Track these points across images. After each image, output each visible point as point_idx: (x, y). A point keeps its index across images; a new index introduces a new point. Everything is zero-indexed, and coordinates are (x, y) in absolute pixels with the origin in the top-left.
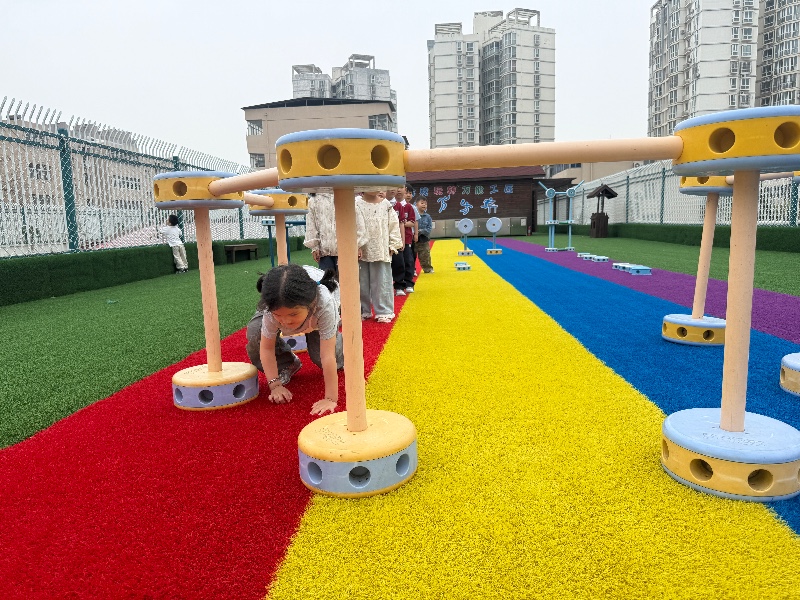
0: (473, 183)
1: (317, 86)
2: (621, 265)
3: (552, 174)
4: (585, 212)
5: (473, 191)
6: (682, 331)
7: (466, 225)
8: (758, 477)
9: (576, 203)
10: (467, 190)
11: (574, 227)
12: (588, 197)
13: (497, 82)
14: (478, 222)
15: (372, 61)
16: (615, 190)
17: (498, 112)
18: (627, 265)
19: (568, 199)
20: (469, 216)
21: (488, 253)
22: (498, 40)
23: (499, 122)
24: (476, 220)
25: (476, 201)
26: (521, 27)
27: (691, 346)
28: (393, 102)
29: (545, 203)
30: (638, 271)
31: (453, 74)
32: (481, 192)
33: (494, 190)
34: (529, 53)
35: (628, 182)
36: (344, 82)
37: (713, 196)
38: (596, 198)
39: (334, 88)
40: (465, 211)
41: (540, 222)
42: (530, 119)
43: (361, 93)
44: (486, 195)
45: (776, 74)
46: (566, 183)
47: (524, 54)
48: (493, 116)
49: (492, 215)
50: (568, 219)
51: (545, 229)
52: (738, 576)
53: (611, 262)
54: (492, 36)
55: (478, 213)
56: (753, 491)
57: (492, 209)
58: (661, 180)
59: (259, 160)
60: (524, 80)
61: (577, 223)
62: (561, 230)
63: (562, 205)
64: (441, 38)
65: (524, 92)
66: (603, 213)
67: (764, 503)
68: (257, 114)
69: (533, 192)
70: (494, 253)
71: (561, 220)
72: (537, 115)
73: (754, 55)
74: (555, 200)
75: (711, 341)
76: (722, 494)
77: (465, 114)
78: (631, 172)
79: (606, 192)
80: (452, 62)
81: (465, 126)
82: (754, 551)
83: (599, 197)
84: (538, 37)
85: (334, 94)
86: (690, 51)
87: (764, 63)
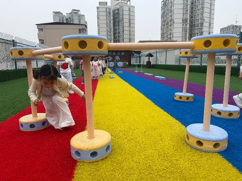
0: (112, 51)
2: (157, 77)
5: (112, 53)
7: (112, 64)
9: (142, 58)
15: (79, 12)
18: (159, 77)
23: (119, 33)
26: (125, 5)
28: (86, 25)
29: (133, 58)
30: (162, 79)
33: (119, 54)
34: (127, 13)
35: (156, 52)
40: (110, 59)
41: (132, 63)
42: (128, 33)
43: (76, 22)
44: (116, 55)
46: (139, 53)
49: (118, 61)
50: (140, 63)
51: (134, 66)
53: (154, 76)
57: (118, 59)
59: (42, 41)
60: (126, 21)
61: (142, 64)
62: (139, 66)
63: (138, 59)
65: (126, 25)
66: (149, 61)
68: (41, 27)
69: (130, 55)
70: (120, 73)
71: (138, 63)
73: (188, 18)
77: (109, 30)
80: (104, 14)
81: (109, 33)
84: (130, 8)
85: (67, 22)
86: (172, 15)
87: (191, 20)
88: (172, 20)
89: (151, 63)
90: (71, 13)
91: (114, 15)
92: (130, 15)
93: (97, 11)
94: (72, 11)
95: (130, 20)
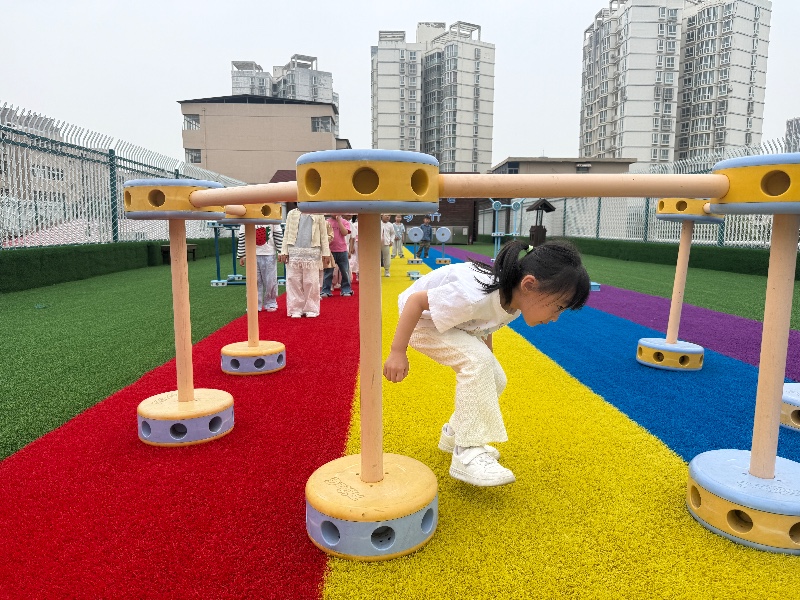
1: (257, 84)
4: (524, 225)
7: (416, 233)
12: (527, 210)
13: (439, 92)
16: (553, 204)
17: (439, 122)
22: (440, 51)
26: (463, 40)
28: (336, 105)
29: (485, 213)
31: (396, 82)
34: (470, 66)
36: (285, 82)
38: (535, 212)
39: (275, 87)
43: (303, 93)
47: (465, 65)
48: (434, 126)
54: (436, 45)
61: (517, 235)
63: (501, 216)
64: (384, 45)
66: (541, 226)
72: (476, 126)
77: (406, 121)
79: (545, 206)
81: (407, 133)
83: (537, 210)
86: (619, 75)
87: (684, 90)
88: (619, 92)
89: (545, 231)
90: (287, 67)
91: (426, 74)
92: (477, 74)
93: (372, 61)
95: (477, 90)
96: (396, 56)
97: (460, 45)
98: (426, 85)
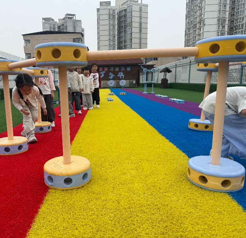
0: (115, 66)
1: (52, 27)
2: (173, 99)
3: (146, 63)
4: (159, 78)
5: (114, 69)
6: (196, 125)
7: (112, 83)
8: (225, 183)
9: (155, 75)
10: (112, 69)
11: (154, 84)
12: (160, 72)
13: (125, 26)
14: (116, 81)
15: (74, 16)
16: (171, 70)
17: (125, 38)
18: (175, 99)
19: (152, 73)
20: (113, 79)
21: (120, 94)
22: (125, 9)
23: (125, 41)
24: (115, 81)
25: (116, 73)
26: (135, 3)
27: (200, 131)
28: (83, 33)
29: (143, 74)
30: (179, 102)
31: (107, 22)
32: (118, 70)
33: (123, 69)
34: (138, 14)
35: (176, 66)
36: (63, 25)
37: (210, 72)
38: (163, 72)
39: (59, 27)
40: (111, 77)
41: (141, 82)
42: (137, 41)
43: (70, 29)
44: (120, 71)
45: (236, 23)
46: (152, 67)
47: (136, 14)
48: (123, 39)
49: (122, 79)
50: (152, 81)
51: (143, 85)
52: (216, 221)
53: (169, 98)
54: (123, 7)
55: (116, 78)
56: (223, 188)
57: (122, 77)
58: (189, 66)
59: (29, 56)
60: (135, 25)
61: (155, 82)
62: (149, 85)
63: (150, 75)
64: (102, 7)
65: (135, 30)
66: (166, 79)
67: (227, 193)
68: (28, 37)
69: (139, 70)
70: (122, 94)
71: (149, 81)
72: (140, 39)
73: (227, 16)
74: (147, 73)
75: (207, 130)
76: (211, 189)
77: (111, 38)
78: (177, 62)
79: (167, 70)
80: (107, 17)
81: (112, 43)
82: (223, 211)
83: (164, 72)
84: (141, 7)
85: (59, 30)
86: (202, 14)
87: (231, 19)
88: (202, 21)
89: (168, 80)
90: (64, 19)
91: (119, 18)
92: (141, 17)
93: (97, 14)
94: (65, 15)
95: (141, 24)
96: (107, 12)
97: (133, 5)
98: (119, 23)
